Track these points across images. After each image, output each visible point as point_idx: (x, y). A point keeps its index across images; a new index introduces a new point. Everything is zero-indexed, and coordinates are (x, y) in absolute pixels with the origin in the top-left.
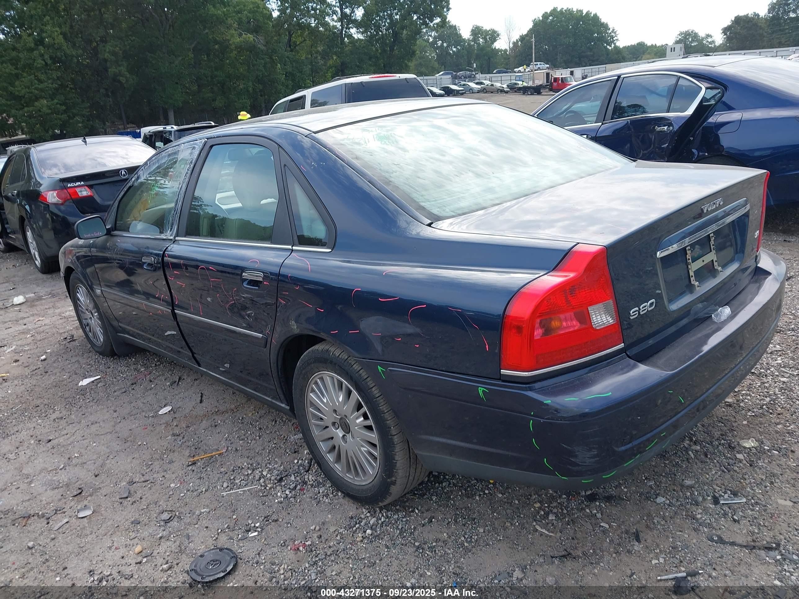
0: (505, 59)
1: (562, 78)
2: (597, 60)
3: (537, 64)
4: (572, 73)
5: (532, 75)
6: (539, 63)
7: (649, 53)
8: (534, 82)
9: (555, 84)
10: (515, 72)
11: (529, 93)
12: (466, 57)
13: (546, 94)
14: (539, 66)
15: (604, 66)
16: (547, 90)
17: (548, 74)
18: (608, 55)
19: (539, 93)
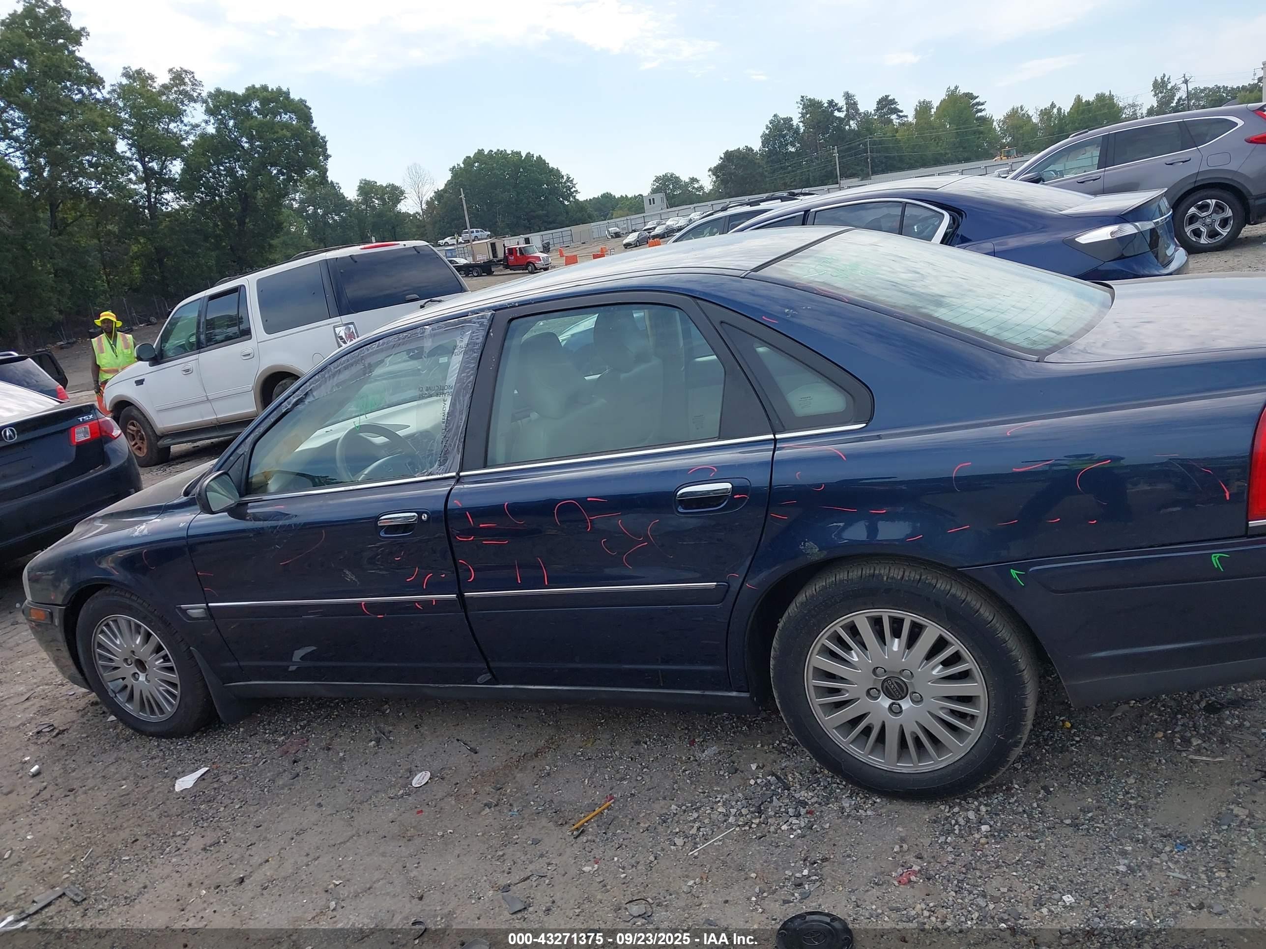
0: (418, 227)
1: (520, 248)
2: (554, 222)
3: (473, 232)
4: (527, 241)
5: (469, 248)
6: (474, 230)
7: (621, 208)
8: (474, 259)
9: (512, 258)
10: (440, 245)
11: (475, 274)
12: (356, 229)
13: (499, 273)
14: (475, 234)
15: (569, 228)
16: (501, 267)
17: (493, 245)
18: (567, 213)
19: (490, 273)
